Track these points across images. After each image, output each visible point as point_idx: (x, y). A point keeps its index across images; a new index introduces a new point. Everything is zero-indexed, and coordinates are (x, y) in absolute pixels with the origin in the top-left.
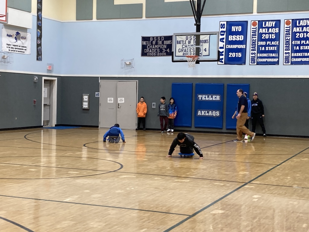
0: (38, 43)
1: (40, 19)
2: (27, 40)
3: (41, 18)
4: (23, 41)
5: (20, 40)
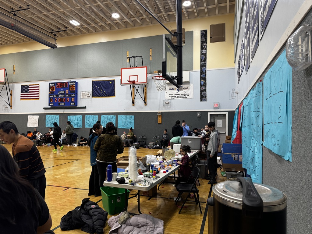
0: (202, 89)
1: (204, 72)
2: (189, 89)
3: (206, 71)
4: (185, 90)
5: (182, 90)
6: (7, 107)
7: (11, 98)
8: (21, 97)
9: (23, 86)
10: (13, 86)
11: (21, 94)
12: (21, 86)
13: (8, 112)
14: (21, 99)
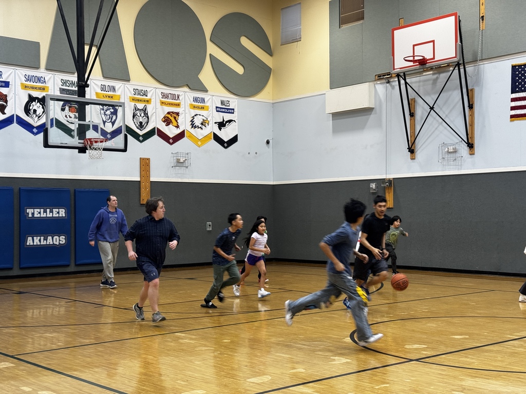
6: (455, 151)
7: (472, 116)
8: (513, 108)
9: (520, 66)
10: (478, 74)
11: (513, 100)
12: (514, 67)
13: (461, 168)
14: (512, 117)
